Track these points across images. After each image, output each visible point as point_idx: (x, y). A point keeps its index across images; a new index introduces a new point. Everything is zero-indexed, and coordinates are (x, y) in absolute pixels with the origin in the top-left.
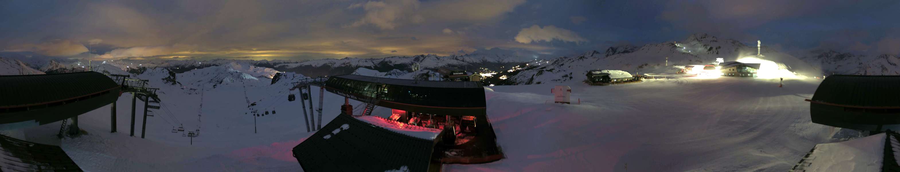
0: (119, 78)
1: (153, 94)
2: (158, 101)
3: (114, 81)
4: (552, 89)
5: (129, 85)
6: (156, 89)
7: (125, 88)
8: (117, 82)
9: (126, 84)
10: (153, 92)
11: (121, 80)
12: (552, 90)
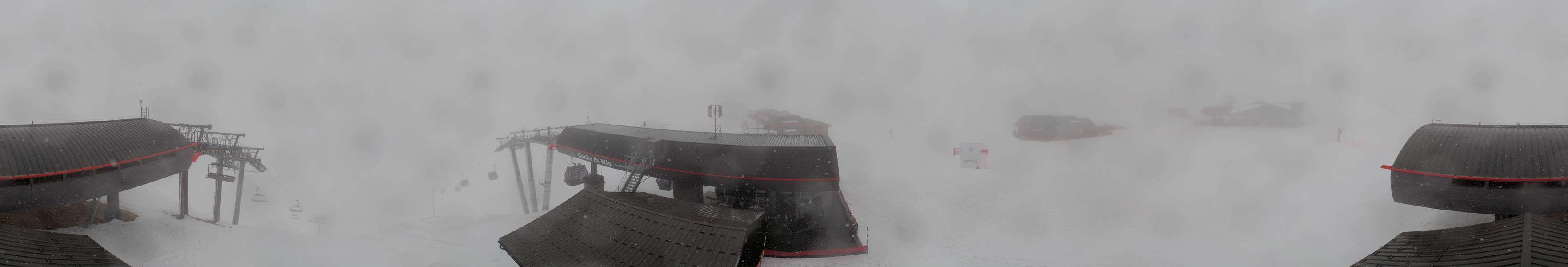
0: (193, 130)
1: (253, 157)
2: (262, 169)
3: (184, 135)
4: (954, 149)
5: (211, 142)
6: (258, 149)
7: (203, 148)
8: (189, 137)
9: (205, 141)
10: (254, 154)
11: (196, 133)
12: (954, 151)
